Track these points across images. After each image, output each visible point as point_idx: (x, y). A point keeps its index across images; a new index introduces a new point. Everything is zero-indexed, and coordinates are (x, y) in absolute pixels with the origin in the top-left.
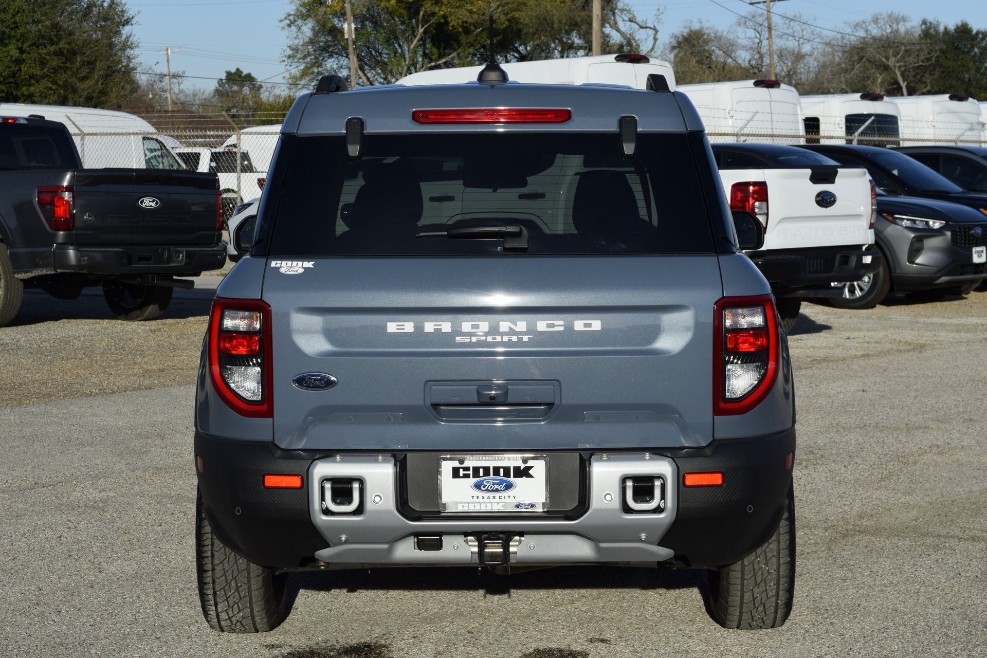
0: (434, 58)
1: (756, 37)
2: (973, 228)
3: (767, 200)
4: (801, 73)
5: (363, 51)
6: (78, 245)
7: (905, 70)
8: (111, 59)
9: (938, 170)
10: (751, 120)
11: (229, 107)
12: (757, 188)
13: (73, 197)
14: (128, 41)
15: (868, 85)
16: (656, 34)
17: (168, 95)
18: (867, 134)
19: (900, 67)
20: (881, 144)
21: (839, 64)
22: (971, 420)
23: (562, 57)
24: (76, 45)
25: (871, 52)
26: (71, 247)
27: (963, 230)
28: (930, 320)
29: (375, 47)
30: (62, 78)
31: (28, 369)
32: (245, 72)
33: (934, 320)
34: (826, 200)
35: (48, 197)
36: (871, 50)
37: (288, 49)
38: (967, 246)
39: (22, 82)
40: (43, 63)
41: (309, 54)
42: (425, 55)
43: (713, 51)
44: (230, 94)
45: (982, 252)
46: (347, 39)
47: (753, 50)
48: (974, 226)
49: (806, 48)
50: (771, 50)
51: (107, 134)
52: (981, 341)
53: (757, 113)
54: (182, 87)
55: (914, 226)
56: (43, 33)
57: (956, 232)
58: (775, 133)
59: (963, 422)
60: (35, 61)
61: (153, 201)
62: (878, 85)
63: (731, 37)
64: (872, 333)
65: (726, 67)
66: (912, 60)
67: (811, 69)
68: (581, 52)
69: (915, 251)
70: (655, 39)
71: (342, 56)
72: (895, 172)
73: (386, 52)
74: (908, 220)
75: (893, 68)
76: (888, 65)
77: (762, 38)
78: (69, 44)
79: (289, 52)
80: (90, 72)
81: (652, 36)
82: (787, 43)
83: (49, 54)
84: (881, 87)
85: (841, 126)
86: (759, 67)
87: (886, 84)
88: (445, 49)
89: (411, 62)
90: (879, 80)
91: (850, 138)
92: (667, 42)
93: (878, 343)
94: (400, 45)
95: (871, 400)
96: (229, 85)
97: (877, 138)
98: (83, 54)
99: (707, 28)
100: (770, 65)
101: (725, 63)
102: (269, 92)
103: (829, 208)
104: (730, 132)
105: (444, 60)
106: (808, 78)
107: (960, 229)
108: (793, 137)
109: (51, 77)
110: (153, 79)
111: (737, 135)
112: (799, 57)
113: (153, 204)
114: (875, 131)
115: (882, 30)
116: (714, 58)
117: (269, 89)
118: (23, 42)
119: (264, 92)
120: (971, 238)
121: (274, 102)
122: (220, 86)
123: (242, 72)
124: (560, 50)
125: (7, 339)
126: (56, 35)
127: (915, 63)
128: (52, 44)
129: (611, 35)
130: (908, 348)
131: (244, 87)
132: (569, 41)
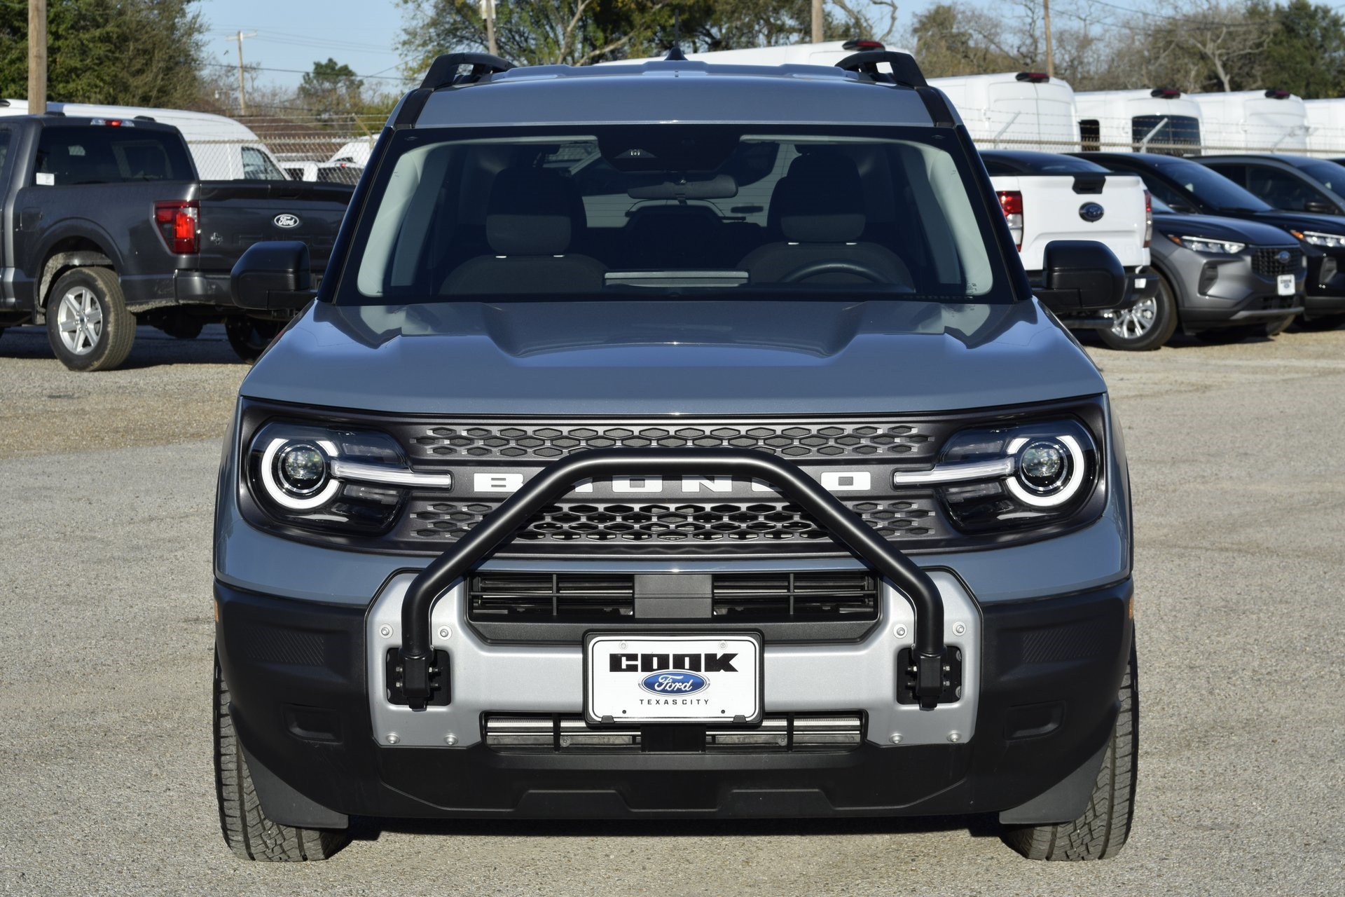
0: (598, 45)
1: (1028, 16)
2: (1278, 253)
3: (1021, 213)
4: (1089, 64)
5: (502, 35)
6: (204, 270)
7: (1228, 60)
8: (173, 47)
9: (1242, 184)
10: (1012, 122)
11: (318, 110)
12: (1010, 198)
13: (199, 214)
14: (196, 22)
15: (1178, 80)
16: (894, 12)
17: (239, 95)
18: (1159, 140)
19: (1220, 55)
20: (1178, 153)
21: (1140, 52)
22: (1246, 454)
23: (769, 44)
24: (128, 28)
25: (1183, 35)
26: (197, 274)
27: (1266, 254)
28: (1223, 362)
29: (519, 30)
30: (109, 70)
31: (162, 411)
32: (340, 64)
33: (1229, 362)
34: (1092, 213)
35: (167, 214)
36: (1183, 33)
37: (403, 33)
38: (1271, 274)
39: (57, 77)
40: (84, 51)
41: (431, 40)
42: (586, 40)
43: (971, 35)
44: (320, 93)
45: (1290, 281)
46: (485, 20)
47: (1024, 34)
48: (1280, 250)
49: (1095, 31)
50: (1048, 33)
51: (204, 142)
52: (1277, 382)
53: (1019, 113)
54: (256, 83)
55: (1207, 250)
56: (84, 12)
57: (1258, 257)
58: (1042, 139)
59: (1237, 456)
60: (74, 49)
61: (291, 219)
62: (1191, 80)
63: (993, 14)
64: (1151, 375)
65: (988, 56)
66: (1235, 45)
67: (1102, 58)
68: (795, 37)
69: (1207, 280)
70: (894, 19)
71: (475, 42)
72: (1190, 187)
73: (534, 36)
74: (1199, 242)
75: (1211, 56)
76: (1205, 54)
77: (1035, 17)
78: (118, 26)
79: (405, 37)
80: (146, 64)
81: (890, 15)
82: (1070, 23)
83: (93, 40)
84: (1196, 82)
85: (1126, 130)
86: (1031, 56)
87: (1202, 78)
88: (613, 32)
89: (568, 50)
90: (1193, 73)
91: (1137, 145)
92: (909, 23)
93: (1156, 384)
94: (552, 27)
95: (1137, 437)
96: (318, 81)
97: (1171, 146)
98: (137, 40)
99: (962, 4)
100: (1047, 54)
101: (987, 50)
102: (374, 90)
103: (1095, 223)
104: (985, 138)
105: (611, 47)
106: (1097, 70)
107: (1262, 253)
108: (1065, 143)
109: (96, 71)
110: (217, 73)
111: (994, 141)
112: (1085, 42)
113: (291, 223)
114: (1169, 137)
115: (1197, 6)
116: (971, 43)
117: (374, 87)
118: (58, 25)
119: (367, 91)
120: (1277, 264)
121: (381, 104)
122: (306, 82)
123: (335, 64)
124: (766, 33)
125: (122, 382)
126: (101, 16)
127: (1240, 50)
128: (98, 27)
129: (833, 13)
130: (1191, 389)
131: (337, 83)
132: (779, 22)
